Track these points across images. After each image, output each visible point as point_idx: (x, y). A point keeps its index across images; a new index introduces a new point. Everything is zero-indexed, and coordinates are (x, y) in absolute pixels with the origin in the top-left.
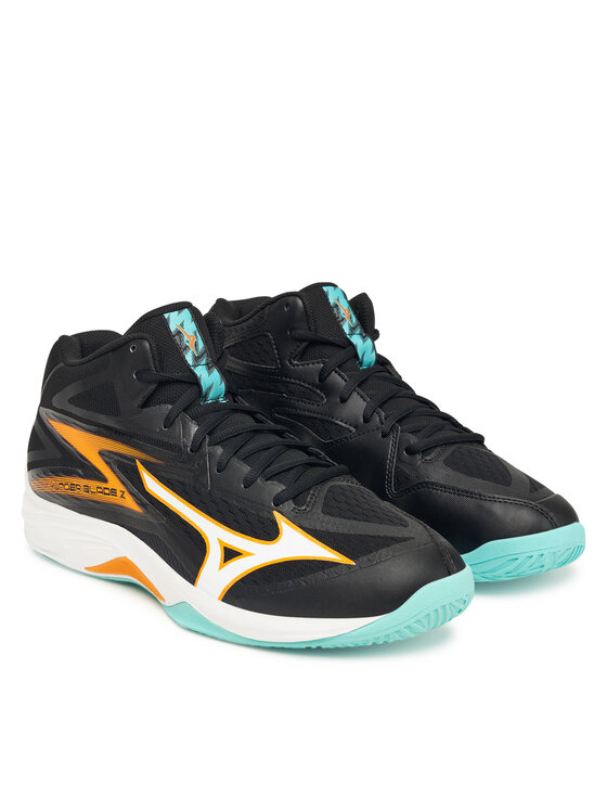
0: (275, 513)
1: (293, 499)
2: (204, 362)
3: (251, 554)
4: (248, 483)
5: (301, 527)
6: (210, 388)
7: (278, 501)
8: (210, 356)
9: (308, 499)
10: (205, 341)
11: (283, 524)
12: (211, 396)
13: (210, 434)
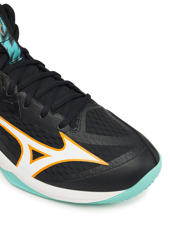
0: (60, 133)
1: (69, 124)
2: (8, 38)
3: (49, 156)
4: (44, 115)
5: (76, 141)
6: (13, 54)
7: (61, 126)
8: (10, 33)
9: (77, 123)
10: (6, 25)
11: (65, 138)
12: (14, 57)
13: (17, 84)
